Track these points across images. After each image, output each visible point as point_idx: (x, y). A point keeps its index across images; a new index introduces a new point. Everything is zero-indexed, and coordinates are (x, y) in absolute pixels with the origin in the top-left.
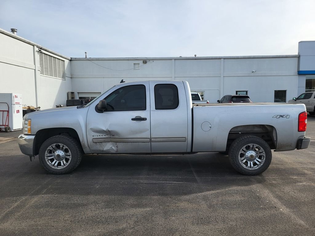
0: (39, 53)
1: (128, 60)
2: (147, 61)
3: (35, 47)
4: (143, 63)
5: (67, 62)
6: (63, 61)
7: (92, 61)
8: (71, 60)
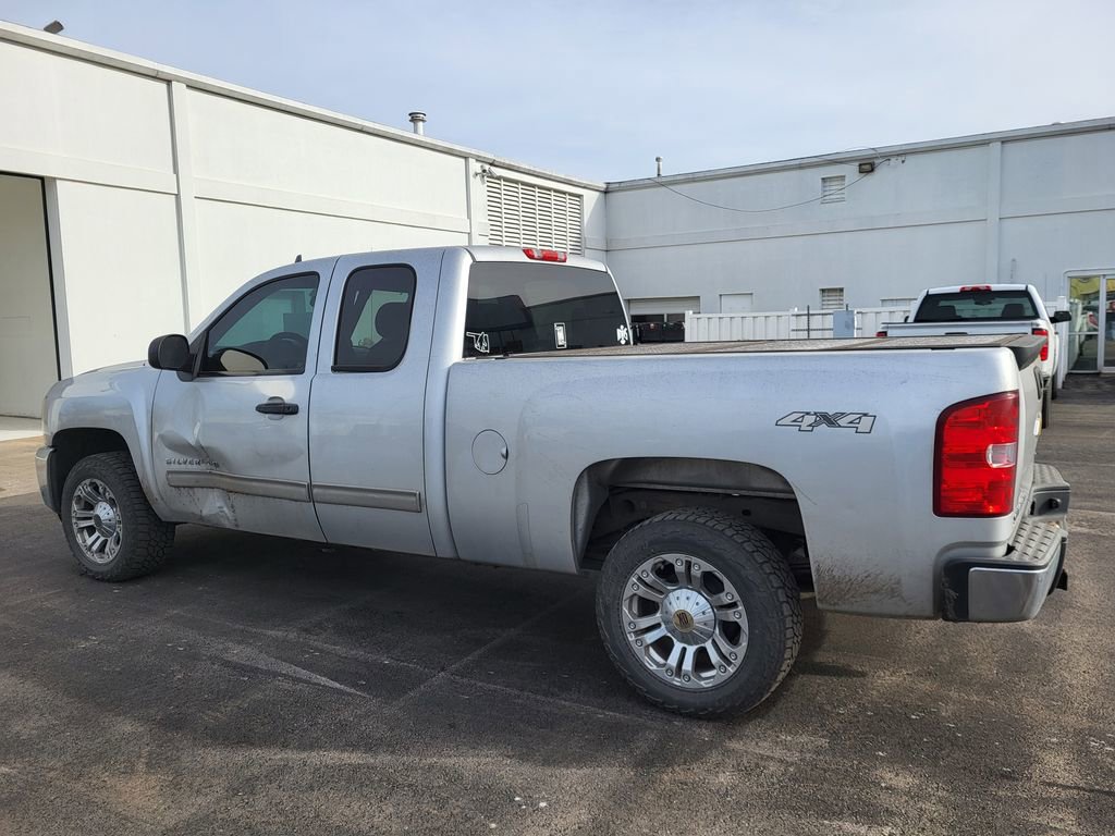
0: (486, 179)
1: (801, 167)
2: (876, 161)
3: (472, 161)
4: (860, 172)
5: (591, 199)
6: (579, 196)
7: (671, 187)
8: (606, 192)
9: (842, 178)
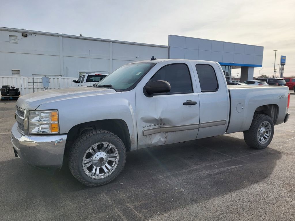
2: (27, 34)
4: (23, 36)
9: (16, 36)
